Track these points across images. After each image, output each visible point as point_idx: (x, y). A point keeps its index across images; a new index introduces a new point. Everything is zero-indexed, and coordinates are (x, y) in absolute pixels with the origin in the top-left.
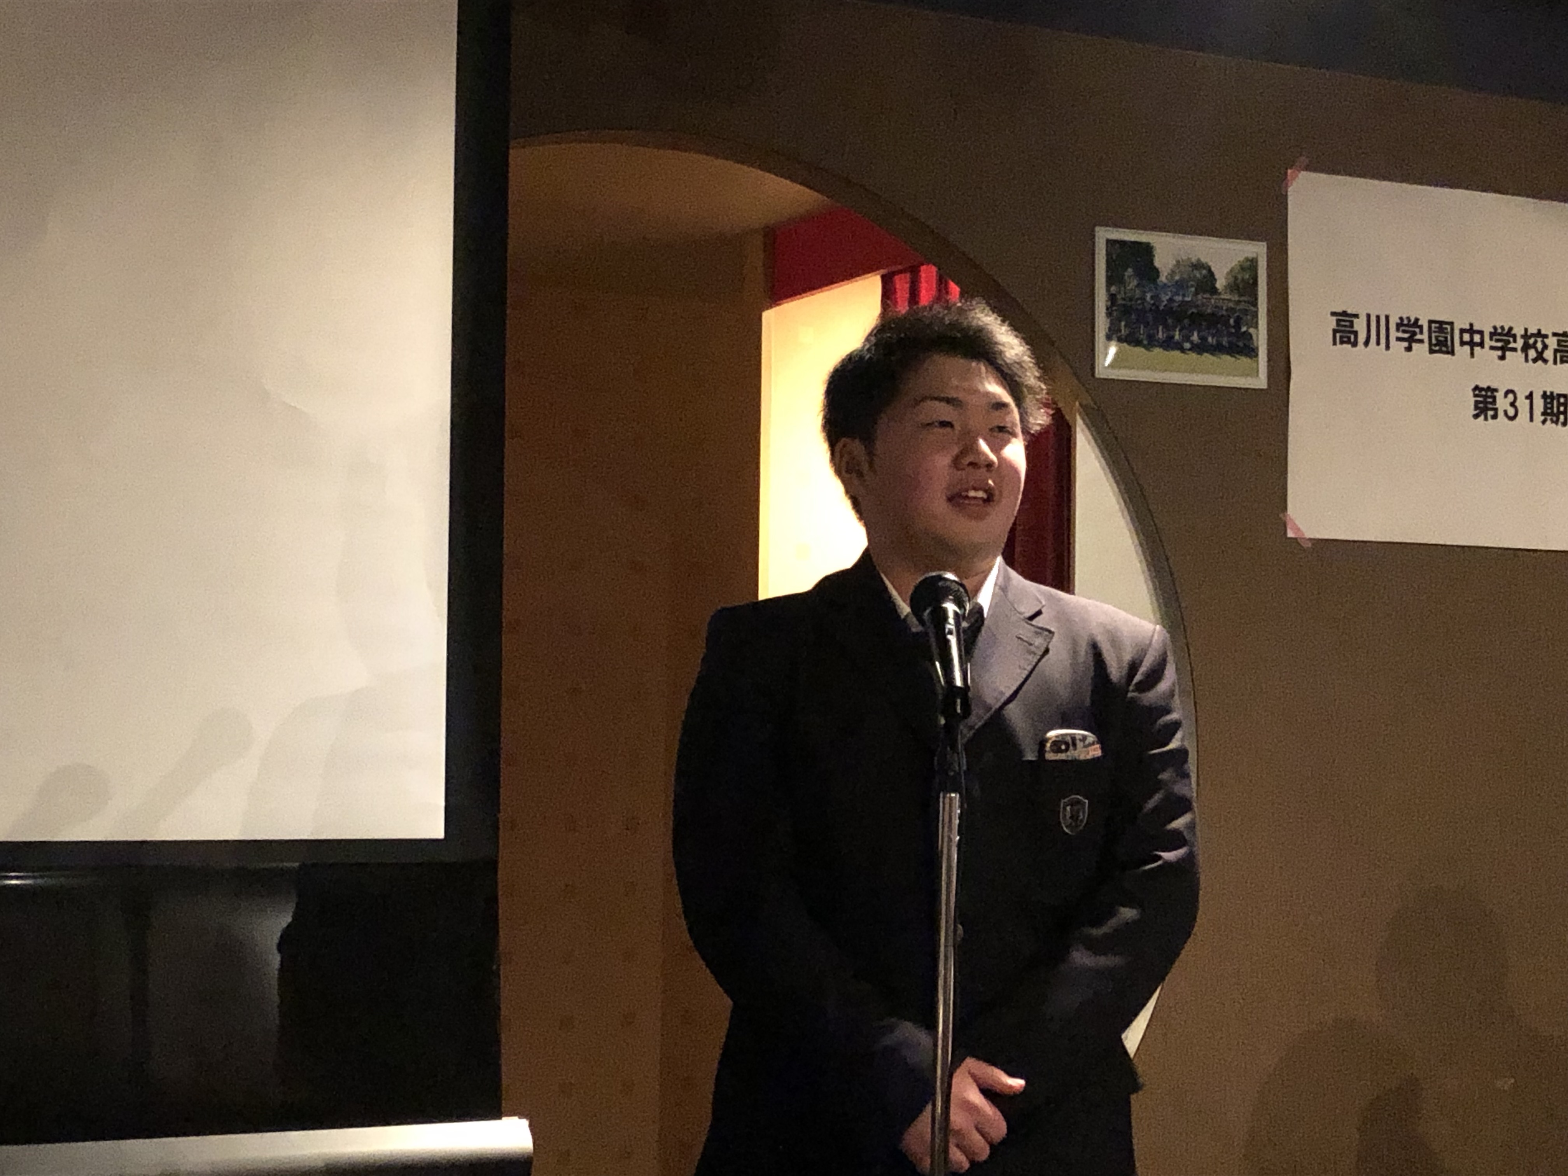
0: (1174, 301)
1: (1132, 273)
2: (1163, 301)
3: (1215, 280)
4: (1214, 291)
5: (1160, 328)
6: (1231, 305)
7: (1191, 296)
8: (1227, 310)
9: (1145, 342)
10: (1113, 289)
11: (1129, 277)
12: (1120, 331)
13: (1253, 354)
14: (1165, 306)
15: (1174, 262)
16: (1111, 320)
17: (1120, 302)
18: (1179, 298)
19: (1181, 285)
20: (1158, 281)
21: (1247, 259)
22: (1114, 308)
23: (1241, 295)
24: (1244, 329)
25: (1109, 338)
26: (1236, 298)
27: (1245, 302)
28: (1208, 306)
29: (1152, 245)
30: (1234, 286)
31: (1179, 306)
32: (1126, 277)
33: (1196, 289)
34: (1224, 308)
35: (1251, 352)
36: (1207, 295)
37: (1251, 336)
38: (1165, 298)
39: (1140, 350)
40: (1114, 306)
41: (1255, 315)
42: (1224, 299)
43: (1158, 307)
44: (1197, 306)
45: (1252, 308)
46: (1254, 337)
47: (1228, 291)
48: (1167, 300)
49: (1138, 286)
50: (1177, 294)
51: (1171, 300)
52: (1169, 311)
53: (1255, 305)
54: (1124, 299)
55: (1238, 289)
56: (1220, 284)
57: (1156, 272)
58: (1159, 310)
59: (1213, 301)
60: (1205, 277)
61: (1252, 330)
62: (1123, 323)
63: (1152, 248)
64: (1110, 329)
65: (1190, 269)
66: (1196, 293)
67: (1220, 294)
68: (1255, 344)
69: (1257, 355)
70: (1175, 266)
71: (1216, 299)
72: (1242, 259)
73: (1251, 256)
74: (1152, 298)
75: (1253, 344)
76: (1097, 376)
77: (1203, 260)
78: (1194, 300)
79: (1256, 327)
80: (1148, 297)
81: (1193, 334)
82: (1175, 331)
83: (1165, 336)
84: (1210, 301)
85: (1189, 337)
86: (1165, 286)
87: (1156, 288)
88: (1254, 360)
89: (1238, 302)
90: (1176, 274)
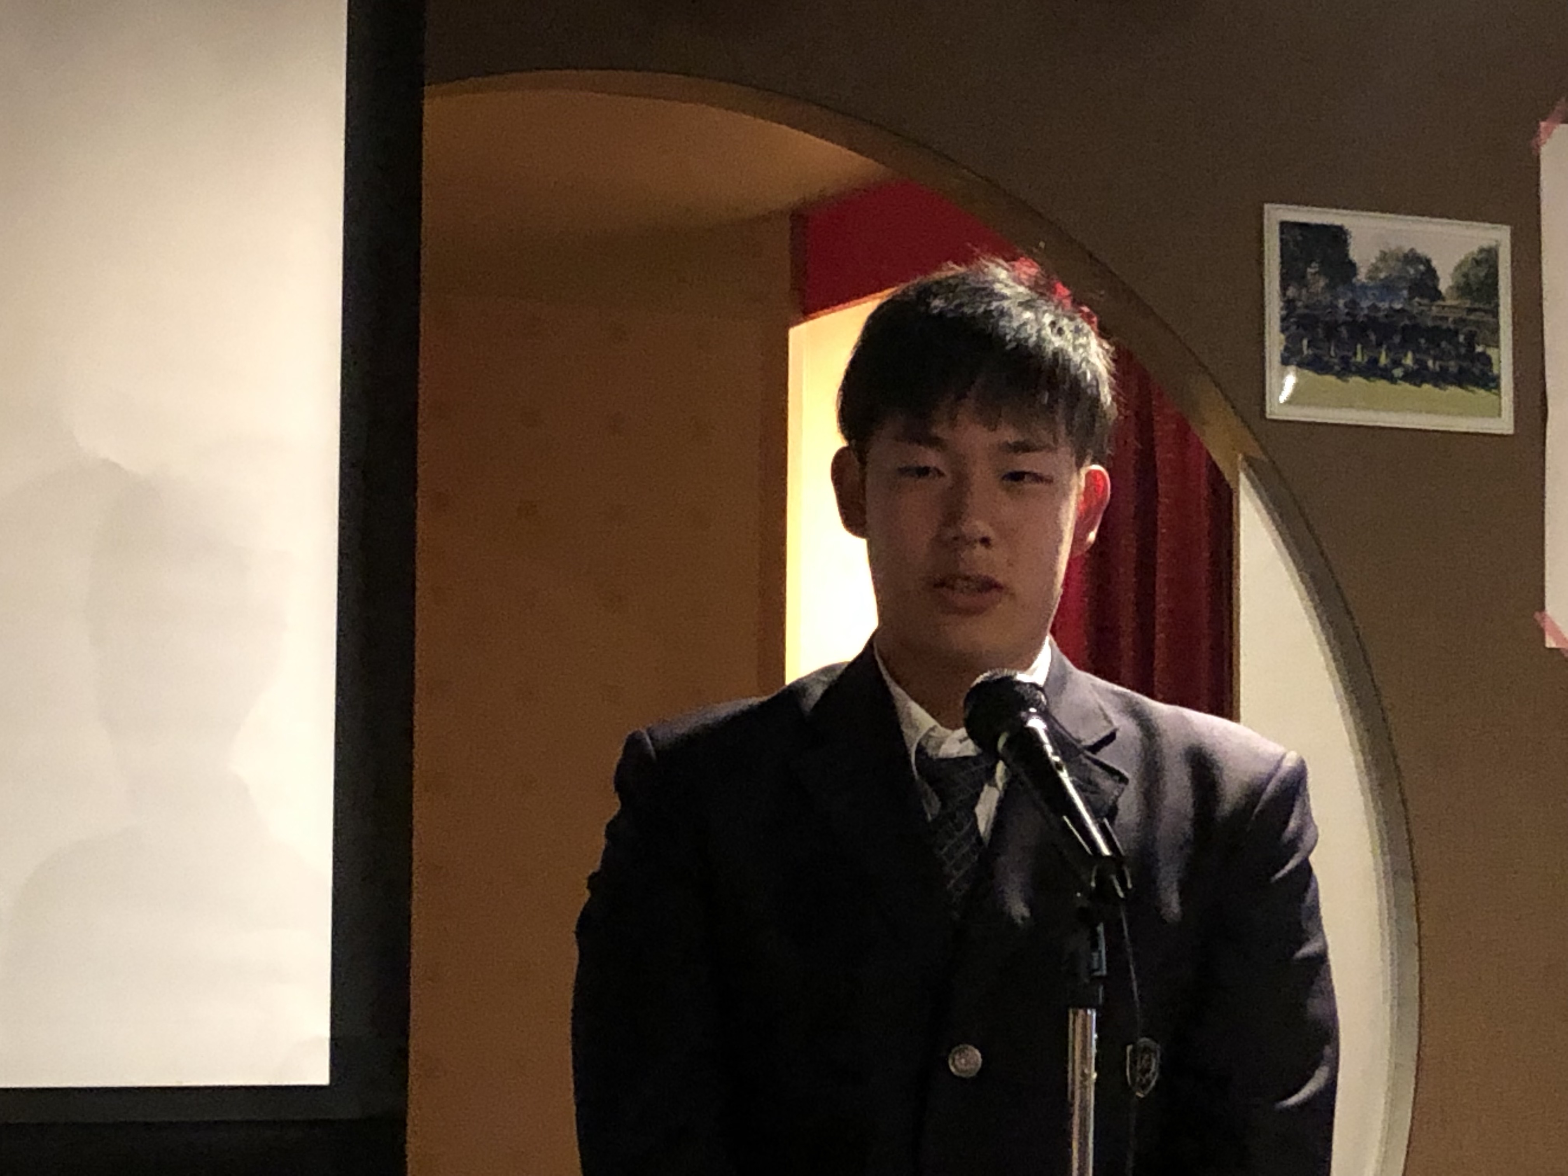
0: (1379, 309)
1: (1317, 269)
2: (1362, 310)
3: (1437, 279)
4: (1437, 295)
5: (1359, 347)
6: (1460, 314)
7: (1402, 301)
8: (1455, 322)
9: (1337, 368)
10: (1291, 292)
11: (1315, 274)
12: (1301, 351)
13: (1492, 385)
14: (1366, 316)
15: (1378, 254)
16: (1287, 339)
17: (1301, 310)
18: (1385, 305)
19: (1388, 287)
20: (1354, 280)
21: (1481, 250)
22: (1292, 320)
23: (1474, 300)
24: (1479, 349)
25: (1285, 362)
26: (1468, 305)
27: (1479, 310)
28: (1428, 316)
29: (1346, 227)
30: (1464, 288)
31: (1386, 316)
32: (1309, 277)
33: (1410, 293)
34: (1450, 319)
35: (1490, 382)
36: (1426, 301)
37: (1489, 359)
38: (1365, 304)
39: (1330, 379)
40: (1292, 317)
41: (1496, 330)
42: (1451, 307)
43: (1355, 317)
44: (1412, 317)
45: (1492, 320)
46: (1494, 360)
47: (1455, 295)
48: (1368, 308)
49: (1327, 286)
50: (1383, 300)
51: (1374, 308)
52: (1372, 323)
53: (1495, 314)
54: (1305, 306)
55: (1469, 291)
56: (1445, 284)
57: (1352, 267)
58: (1355, 322)
59: (1434, 308)
60: (1423, 274)
61: (1492, 352)
62: (1305, 342)
63: (1346, 232)
64: (1286, 349)
65: (1401, 263)
66: (1411, 298)
67: (1444, 299)
68: (1496, 370)
69: (1498, 387)
70: (1379, 259)
71: (1438, 306)
72: (1475, 249)
73: (1485, 244)
74: (1346, 305)
75: (1491, 371)
76: (1268, 416)
77: (1421, 250)
78: (1408, 308)
79: (1497, 346)
80: (1341, 303)
81: (1406, 355)
82: (1380, 353)
83: (1366, 359)
84: (1430, 310)
85: (1400, 360)
86: (1364, 287)
87: (1352, 291)
88: (1495, 394)
89: (1470, 311)
90: (1381, 271)
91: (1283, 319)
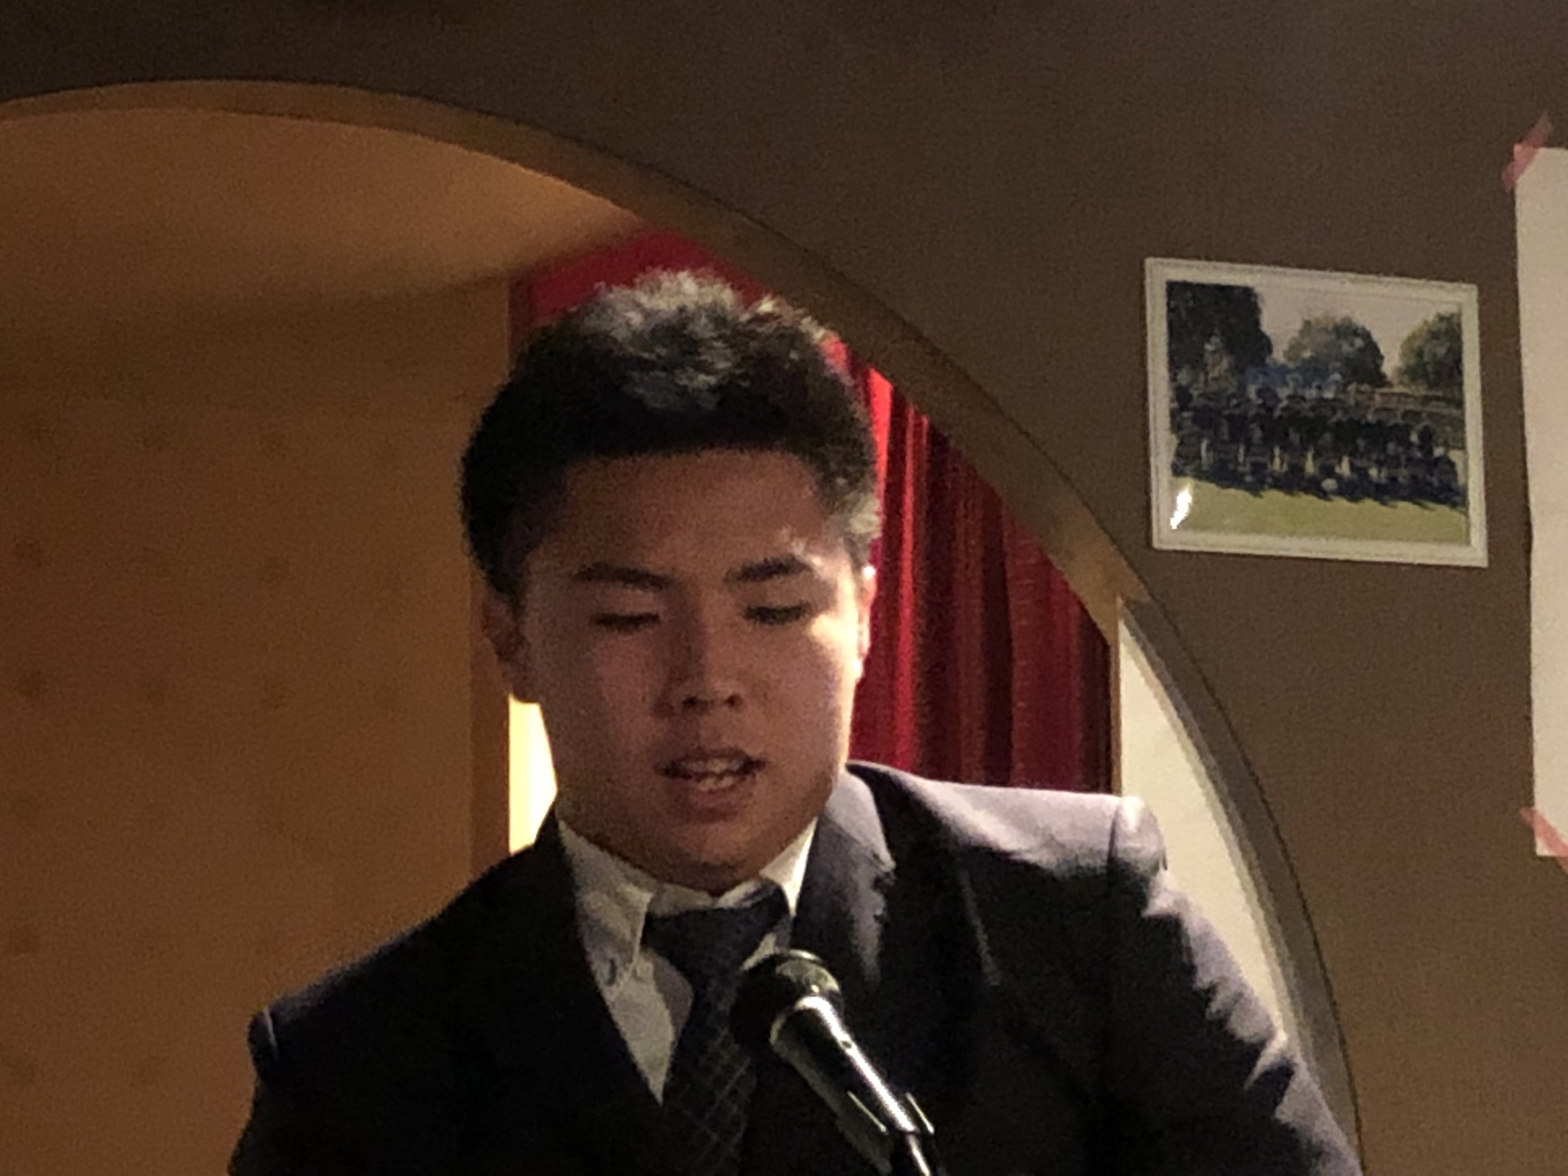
0: (1303, 399)
1: (1219, 346)
2: (1280, 401)
3: (1382, 358)
4: (1379, 380)
5: (1277, 451)
6: (1411, 407)
7: (1333, 388)
8: (1405, 415)
9: (1248, 479)
10: (1183, 377)
11: (1214, 352)
12: (1198, 456)
13: (1457, 499)
14: (1286, 408)
15: (1299, 326)
16: (1181, 438)
17: (1197, 402)
18: (1311, 393)
19: (1313, 369)
20: (1268, 361)
21: (1441, 318)
22: (1186, 414)
23: (1431, 386)
24: (1438, 452)
25: (1177, 471)
26: (1422, 393)
27: (1437, 399)
28: (1368, 407)
29: (1255, 291)
30: (1417, 370)
31: (1313, 409)
32: (1207, 355)
33: (1344, 376)
34: (1399, 412)
35: (1453, 496)
36: (1365, 387)
37: (1452, 465)
38: (1284, 393)
39: (1240, 494)
40: (1188, 410)
41: (1459, 425)
42: (1399, 395)
43: (1271, 410)
44: (1346, 411)
45: (1455, 412)
46: (1460, 468)
47: (1406, 379)
48: (1290, 397)
49: (1231, 370)
50: (1308, 386)
51: (1296, 397)
52: (1294, 418)
53: (1460, 404)
54: (1203, 395)
55: (1426, 375)
56: (1390, 366)
57: (1266, 343)
58: (1271, 417)
59: (1377, 398)
60: (1360, 350)
61: (1455, 456)
62: (1204, 445)
63: (1256, 296)
64: (1178, 454)
65: (1333, 337)
66: (1344, 384)
67: (1390, 384)
68: (1461, 480)
69: (1466, 502)
70: (1301, 332)
71: (1383, 395)
72: (1431, 318)
73: (1444, 310)
74: (1260, 393)
75: (1457, 480)
76: (1156, 544)
77: (1357, 320)
78: (1341, 396)
79: (1463, 448)
80: (1252, 391)
81: (1340, 461)
82: (1305, 457)
83: (1285, 467)
84: (1371, 398)
85: (1333, 468)
86: (1283, 370)
87: (1265, 374)
88: (1462, 513)
89: (1427, 399)
90: (1305, 348)
91: (1173, 414)
